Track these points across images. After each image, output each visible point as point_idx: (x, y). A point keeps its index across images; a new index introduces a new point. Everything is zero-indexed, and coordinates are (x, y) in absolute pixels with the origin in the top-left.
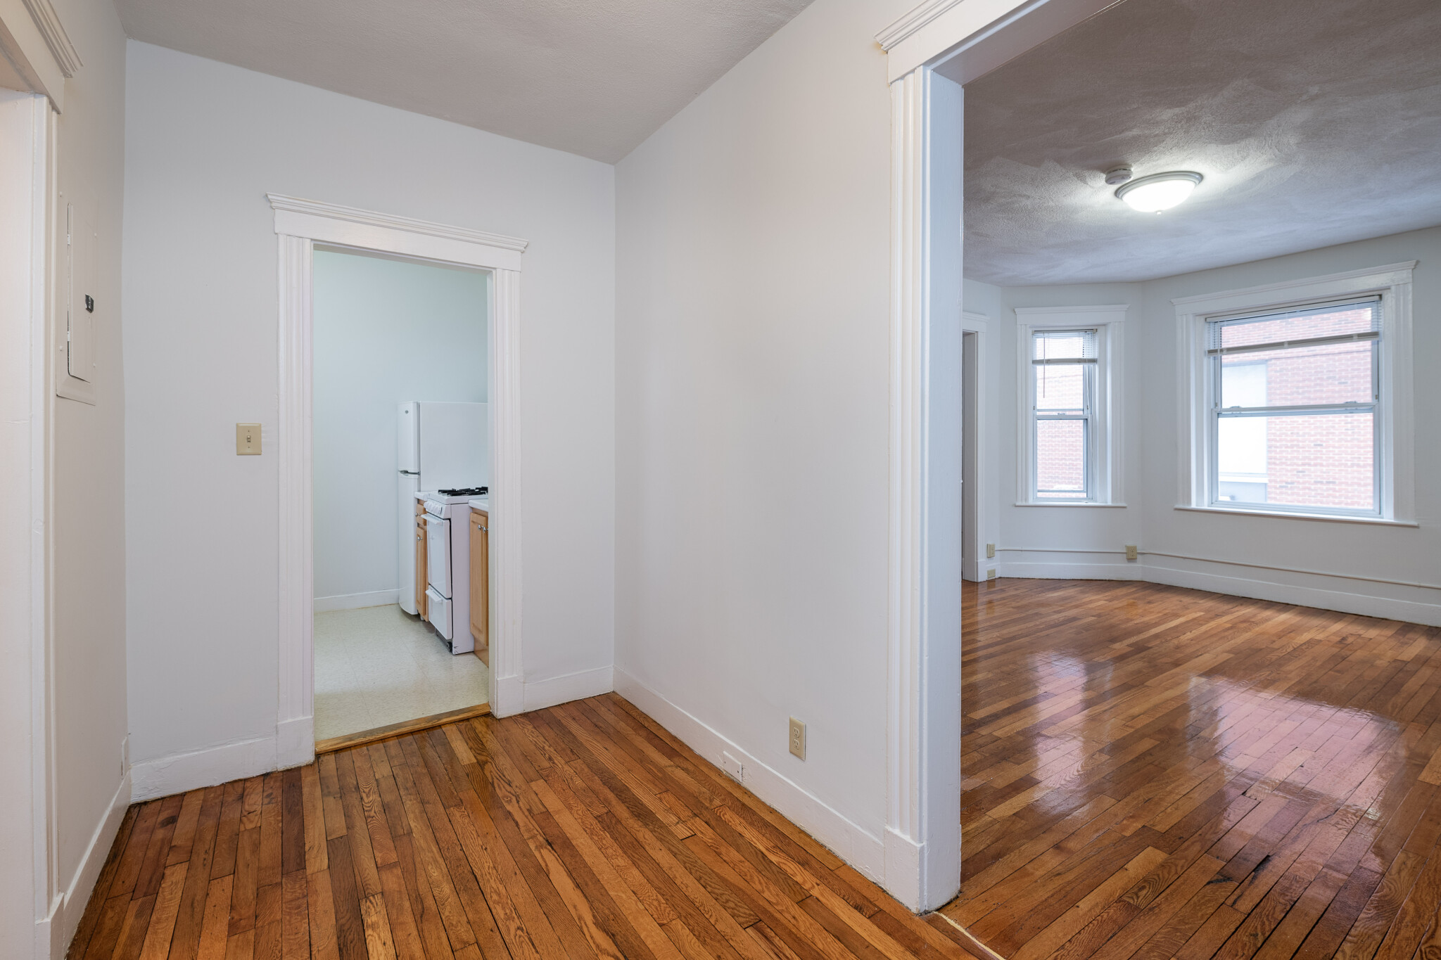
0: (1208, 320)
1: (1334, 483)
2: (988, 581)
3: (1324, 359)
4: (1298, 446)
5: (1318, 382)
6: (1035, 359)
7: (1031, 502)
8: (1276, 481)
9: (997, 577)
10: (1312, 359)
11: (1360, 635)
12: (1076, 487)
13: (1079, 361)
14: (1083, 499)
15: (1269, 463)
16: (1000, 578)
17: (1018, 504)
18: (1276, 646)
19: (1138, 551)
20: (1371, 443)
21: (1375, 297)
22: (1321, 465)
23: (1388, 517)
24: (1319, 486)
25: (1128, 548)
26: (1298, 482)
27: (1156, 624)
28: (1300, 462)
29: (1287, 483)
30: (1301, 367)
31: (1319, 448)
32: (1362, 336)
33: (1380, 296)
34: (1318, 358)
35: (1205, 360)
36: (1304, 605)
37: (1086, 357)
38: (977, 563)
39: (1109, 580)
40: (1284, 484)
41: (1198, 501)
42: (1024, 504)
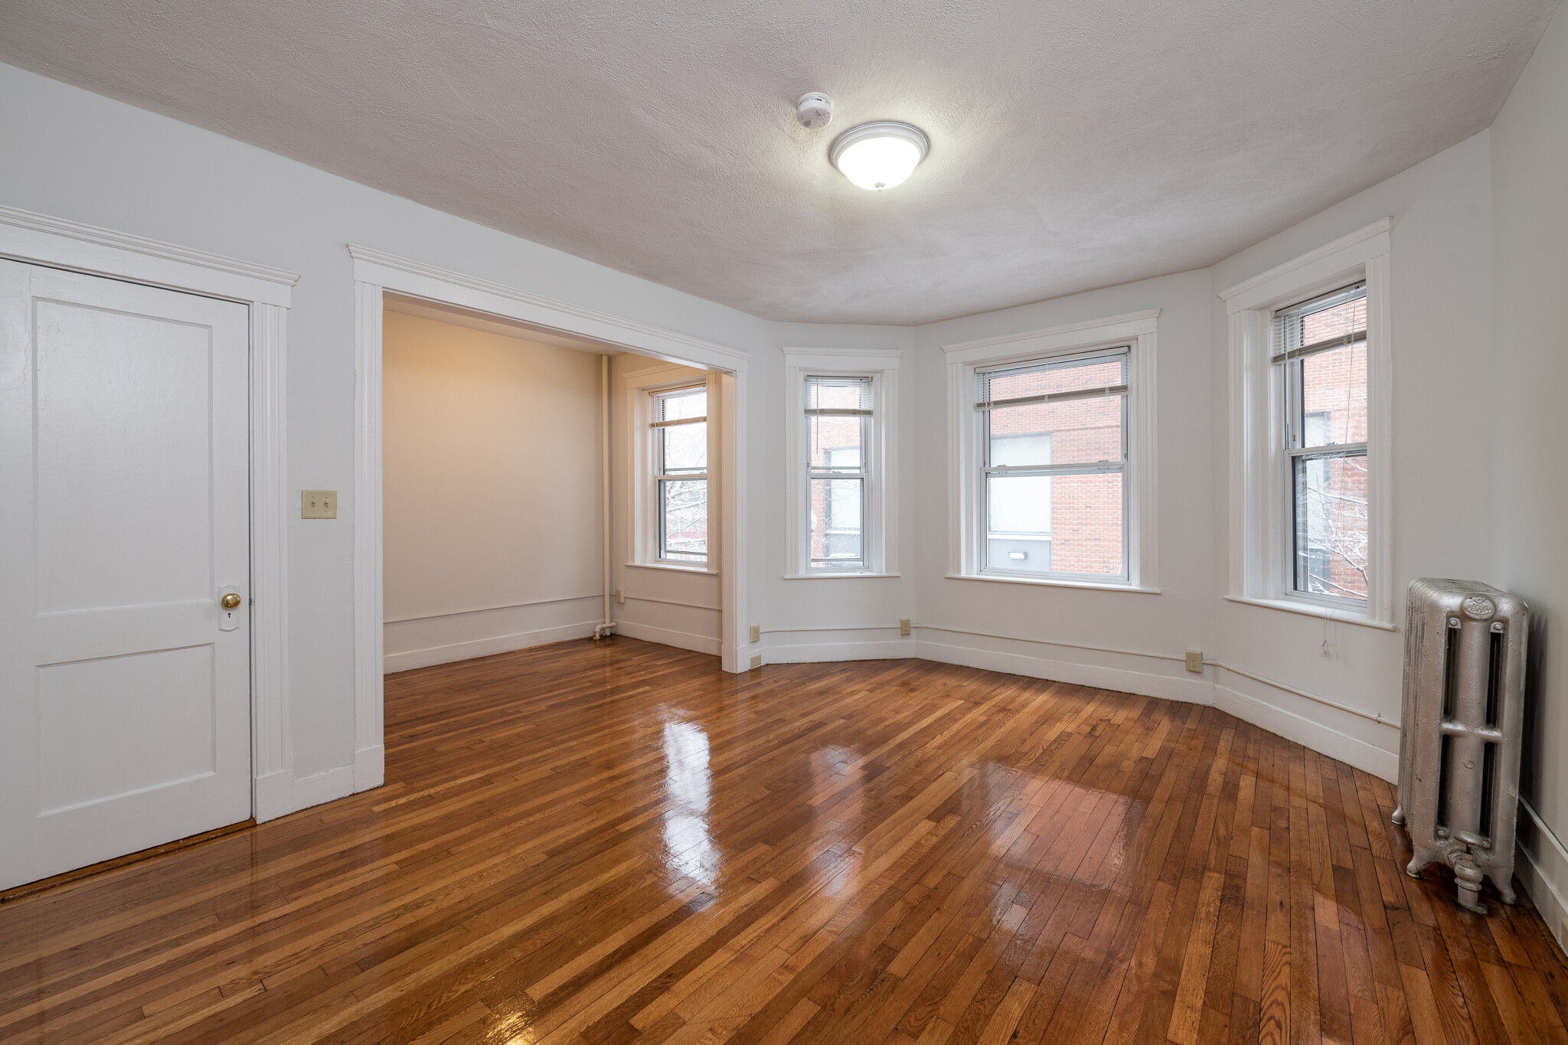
0: (977, 370)
1: (1099, 539)
2: (751, 671)
3: (1093, 432)
4: (1074, 508)
5: (1088, 452)
6: (809, 408)
7: (802, 574)
8: (1057, 539)
9: (763, 663)
10: (1084, 432)
11: (1109, 720)
12: (852, 555)
13: (854, 412)
14: (860, 568)
15: (1053, 523)
16: (768, 665)
17: (787, 577)
18: (1025, 749)
19: (912, 626)
20: (1120, 501)
21: (1123, 349)
22: (1091, 524)
23: (1135, 585)
24: (1089, 542)
25: (902, 622)
26: (1074, 540)
27: (910, 724)
28: (1075, 522)
29: (1066, 540)
30: (1076, 438)
31: (1089, 510)
32: (1114, 390)
33: (1129, 347)
34: (1089, 431)
35: (975, 414)
36: (1062, 681)
37: (863, 408)
38: (736, 650)
39: (883, 660)
40: (1063, 542)
41: (968, 569)
42: (794, 576)
